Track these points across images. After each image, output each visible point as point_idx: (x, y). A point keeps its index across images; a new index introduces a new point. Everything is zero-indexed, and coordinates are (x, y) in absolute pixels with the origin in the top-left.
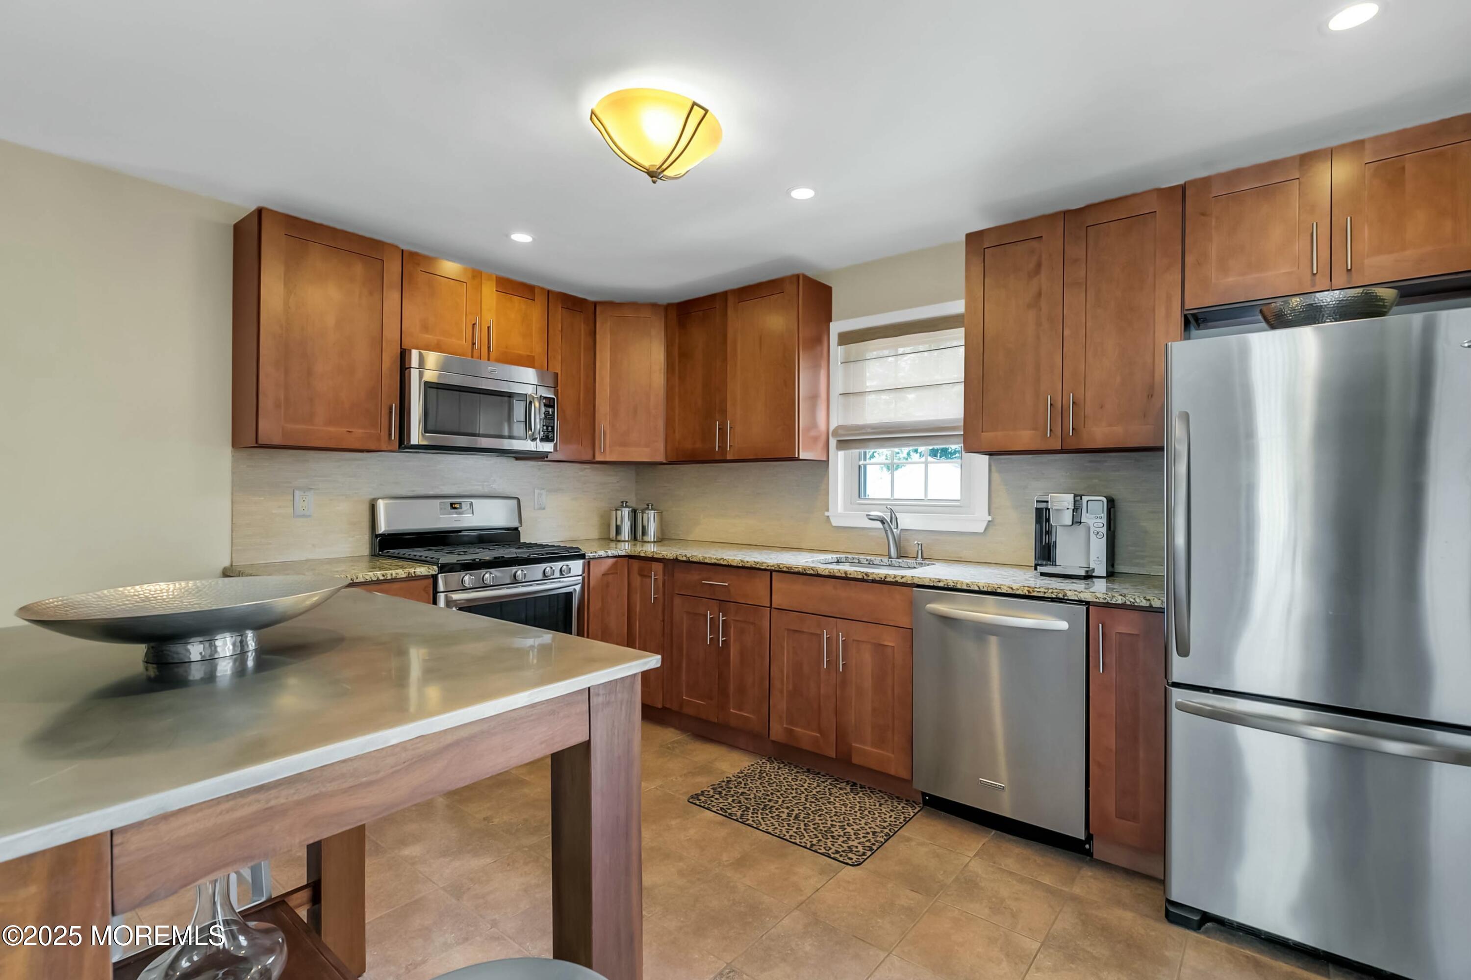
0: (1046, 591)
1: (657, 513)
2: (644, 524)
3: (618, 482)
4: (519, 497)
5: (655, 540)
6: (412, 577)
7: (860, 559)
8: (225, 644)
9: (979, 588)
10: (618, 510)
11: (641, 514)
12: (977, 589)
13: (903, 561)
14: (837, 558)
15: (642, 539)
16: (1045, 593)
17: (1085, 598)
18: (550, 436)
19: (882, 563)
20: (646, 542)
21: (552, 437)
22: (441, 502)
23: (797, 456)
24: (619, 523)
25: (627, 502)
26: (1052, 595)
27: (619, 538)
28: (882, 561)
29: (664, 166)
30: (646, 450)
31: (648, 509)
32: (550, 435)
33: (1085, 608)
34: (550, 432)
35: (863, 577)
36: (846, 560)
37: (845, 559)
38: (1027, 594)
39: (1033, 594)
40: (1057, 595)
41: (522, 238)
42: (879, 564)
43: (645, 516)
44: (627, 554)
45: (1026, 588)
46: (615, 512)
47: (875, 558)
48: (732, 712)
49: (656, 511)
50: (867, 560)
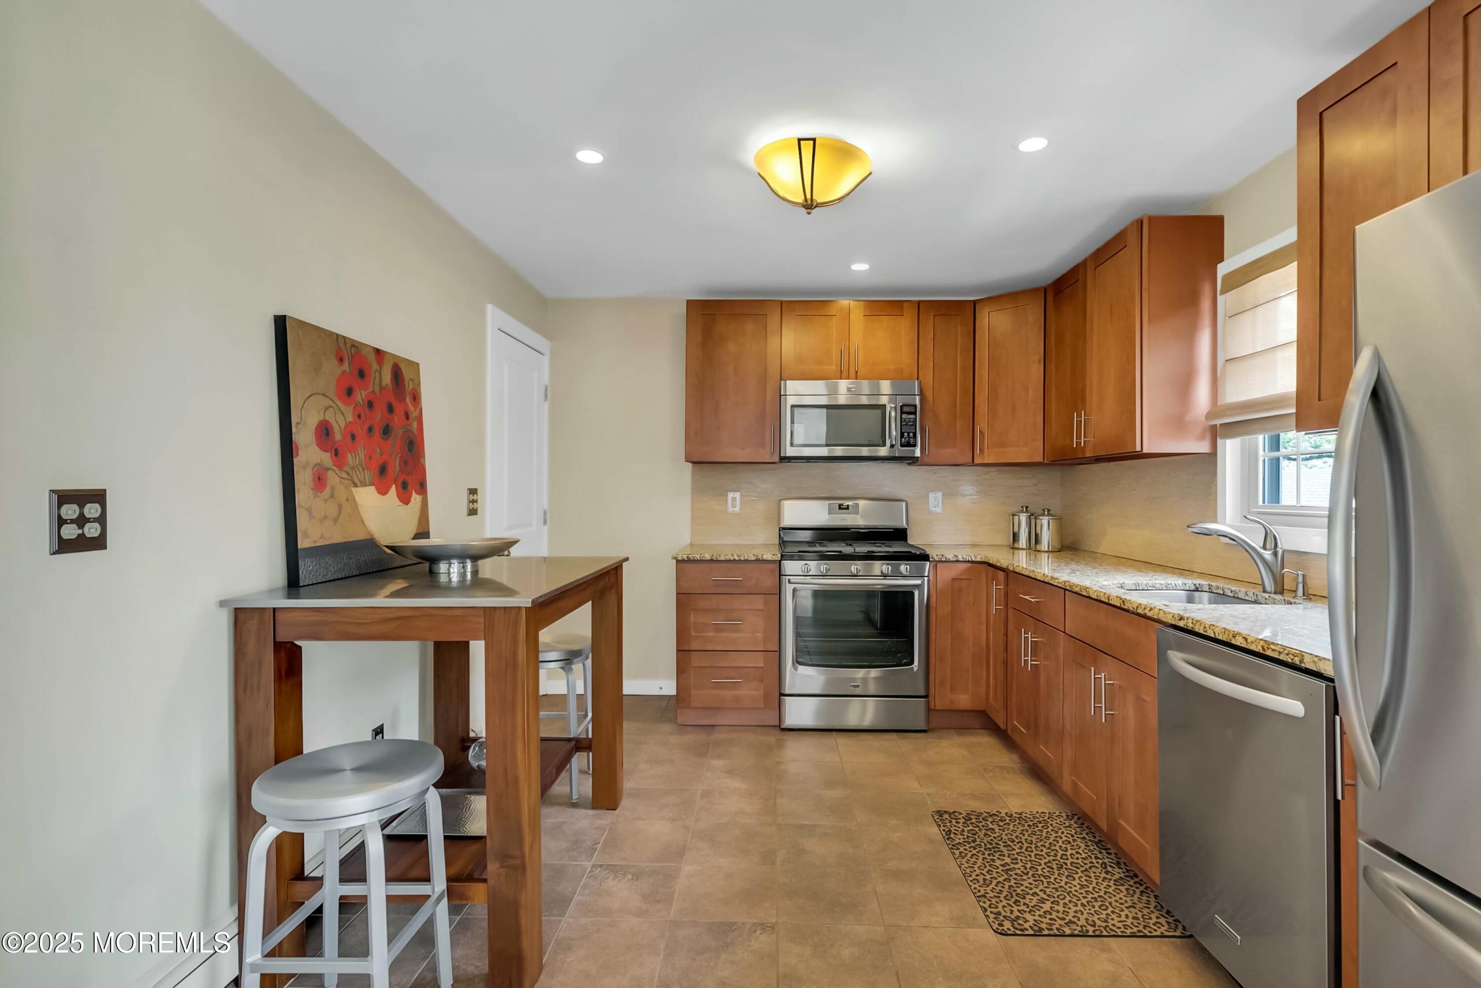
0: (1282, 650)
1: (1052, 519)
2: (1037, 531)
3: (1034, 485)
4: (907, 500)
5: (1050, 550)
6: (760, 560)
7: (1225, 590)
8: (455, 567)
9: (1215, 636)
10: (1016, 515)
11: (1034, 520)
12: (1213, 635)
13: (1270, 597)
14: (1195, 585)
15: (1036, 548)
16: (1280, 653)
17: (1324, 670)
18: (912, 442)
19: (1247, 598)
20: (1039, 551)
21: (913, 442)
22: (830, 504)
23: (1138, 448)
24: (1016, 530)
25: (1027, 507)
26: (1287, 657)
27: (1016, 545)
28: (1247, 594)
29: (809, 196)
30: (1025, 449)
31: (1043, 515)
32: (912, 440)
33: (1324, 685)
34: (911, 438)
35: (1121, 605)
36: (1209, 589)
37: (1208, 587)
38: (1261, 651)
39: (1267, 653)
40: (1292, 659)
41: (860, 267)
42: (1244, 598)
43: (1038, 521)
44: (982, 560)
45: (1262, 643)
46: (1012, 517)
47: (1239, 589)
48: (1041, 748)
49: (1051, 517)
50: (1232, 592)
